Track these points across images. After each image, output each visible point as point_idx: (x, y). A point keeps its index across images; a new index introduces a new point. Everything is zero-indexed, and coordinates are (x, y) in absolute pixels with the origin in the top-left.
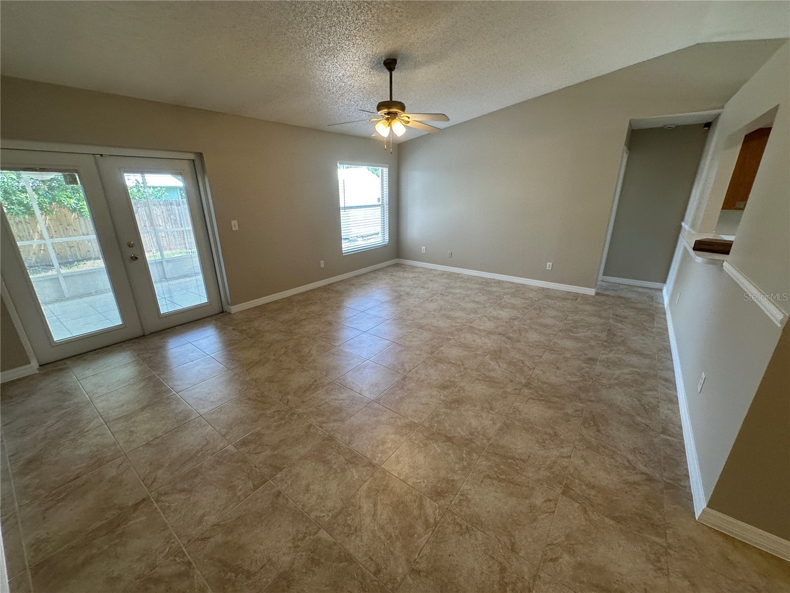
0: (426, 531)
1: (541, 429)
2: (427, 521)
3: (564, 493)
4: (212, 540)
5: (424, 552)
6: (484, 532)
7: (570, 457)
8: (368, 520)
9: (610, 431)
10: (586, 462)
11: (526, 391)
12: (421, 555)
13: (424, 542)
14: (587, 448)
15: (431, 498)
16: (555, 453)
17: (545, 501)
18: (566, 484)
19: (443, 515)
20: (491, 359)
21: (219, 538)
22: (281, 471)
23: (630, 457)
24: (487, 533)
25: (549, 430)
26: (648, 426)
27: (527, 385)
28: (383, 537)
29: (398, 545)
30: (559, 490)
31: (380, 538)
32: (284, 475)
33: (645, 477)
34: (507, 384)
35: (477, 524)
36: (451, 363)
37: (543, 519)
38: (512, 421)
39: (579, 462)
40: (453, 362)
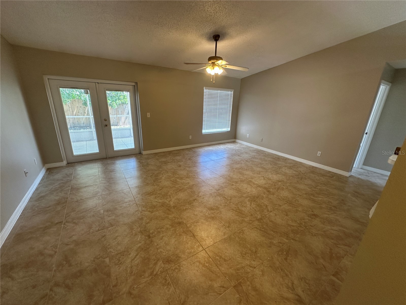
0: (149, 276)
1: (249, 246)
2: (153, 272)
3: (235, 287)
4: (69, 246)
5: (141, 286)
6: (175, 289)
7: (255, 268)
8: (129, 260)
9: (294, 262)
10: (263, 275)
11: (256, 223)
12: (138, 286)
13: (144, 282)
14: (270, 266)
15: (163, 262)
16: (248, 262)
17: (221, 287)
18: (240, 282)
19: (162, 272)
20: (249, 201)
21: (72, 246)
22: (112, 227)
23: (296, 282)
24: (177, 290)
25: (254, 249)
26: (325, 267)
27: (259, 220)
28: (129, 271)
29: (133, 277)
30: (233, 284)
31: (127, 271)
32: (112, 229)
33: (297, 297)
34: (248, 216)
35: (175, 283)
36: (225, 197)
37: (211, 295)
38: (235, 237)
39: (257, 272)
40: (226, 197)
